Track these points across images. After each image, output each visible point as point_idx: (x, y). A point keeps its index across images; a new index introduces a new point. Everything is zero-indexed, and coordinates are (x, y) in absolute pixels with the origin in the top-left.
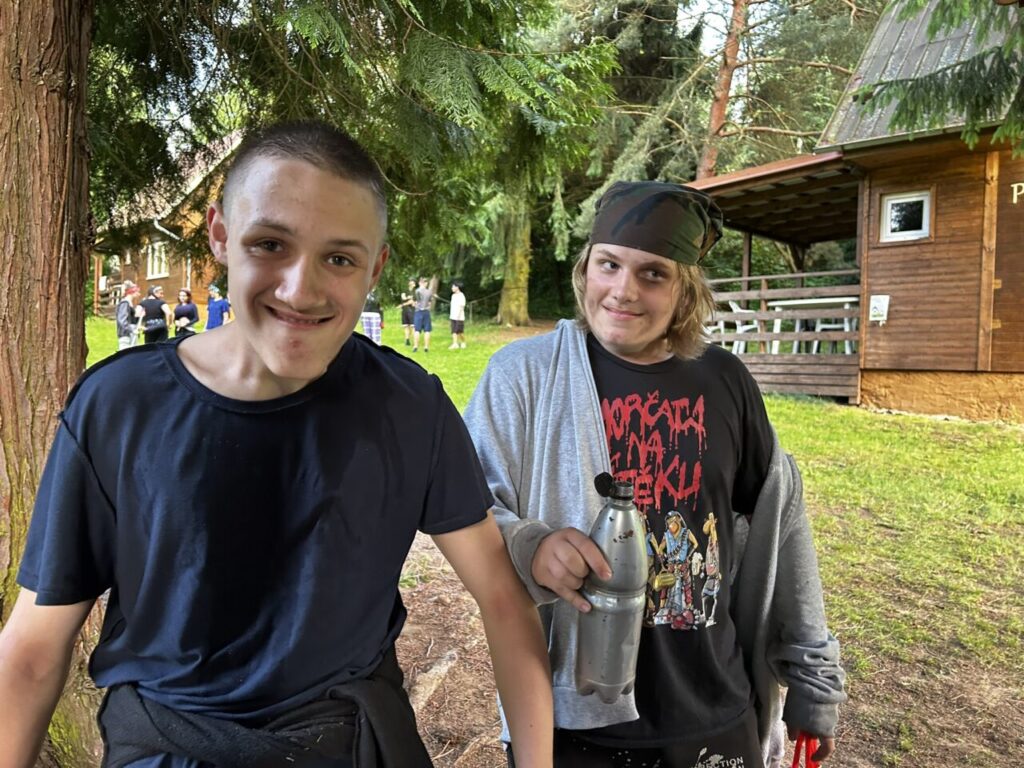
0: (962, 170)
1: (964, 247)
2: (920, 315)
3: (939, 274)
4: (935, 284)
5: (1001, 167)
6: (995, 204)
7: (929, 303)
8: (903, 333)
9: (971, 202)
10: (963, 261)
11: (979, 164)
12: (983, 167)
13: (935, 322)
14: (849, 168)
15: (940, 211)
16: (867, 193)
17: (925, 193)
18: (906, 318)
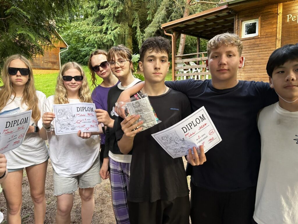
0: (270, 10)
1: (270, 39)
2: (255, 64)
3: (262, 49)
4: (260, 52)
5: (283, 9)
6: (281, 22)
7: (258, 59)
8: (250, 70)
9: (273, 22)
10: (270, 44)
11: (275, 8)
12: (277, 9)
13: (260, 66)
14: (230, 11)
15: (262, 26)
16: (237, 20)
17: (257, 20)
18: (250, 65)
